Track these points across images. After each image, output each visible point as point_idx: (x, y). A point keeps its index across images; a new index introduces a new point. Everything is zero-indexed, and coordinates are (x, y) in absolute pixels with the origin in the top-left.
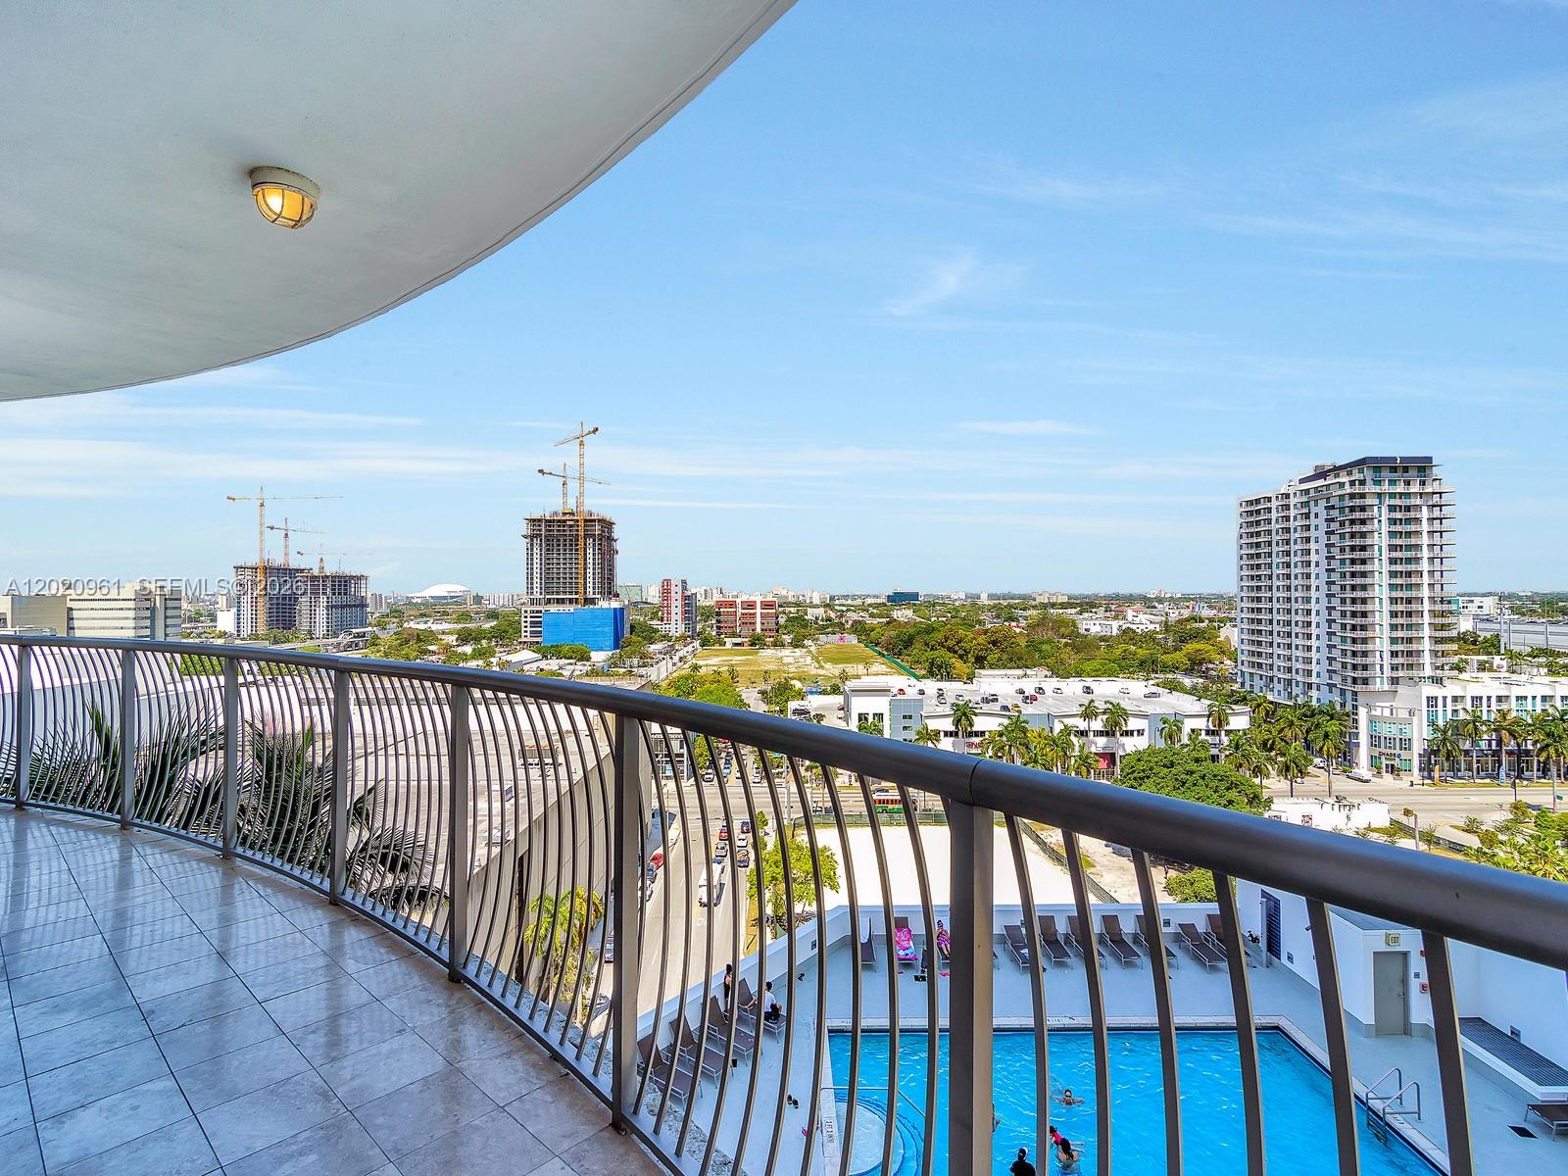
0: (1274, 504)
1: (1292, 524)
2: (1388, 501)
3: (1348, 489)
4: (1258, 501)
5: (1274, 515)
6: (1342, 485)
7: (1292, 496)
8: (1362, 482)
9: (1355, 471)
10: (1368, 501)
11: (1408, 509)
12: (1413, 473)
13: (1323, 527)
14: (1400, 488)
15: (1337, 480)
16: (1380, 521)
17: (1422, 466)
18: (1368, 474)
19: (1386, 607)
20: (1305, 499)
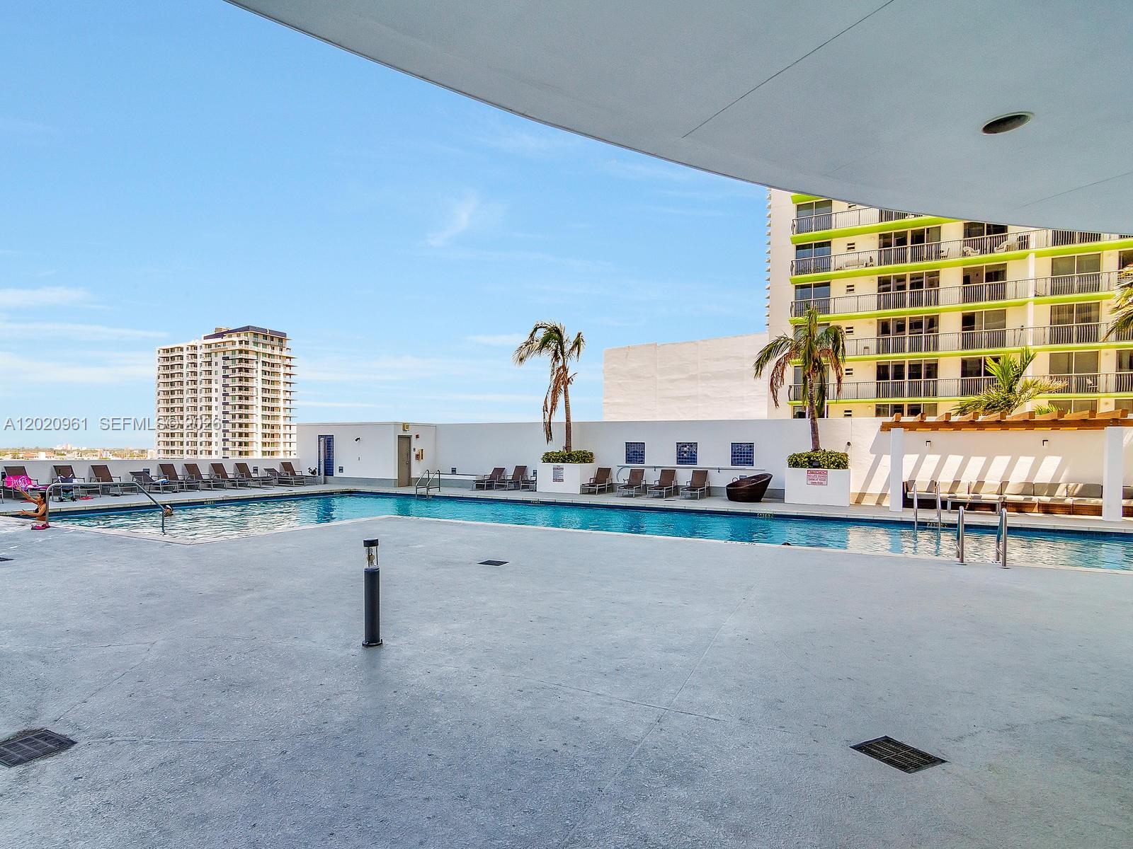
0: (185, 353)
1: (199, 369)
2: (262, 359)
3: (238, 346)
4: (172, 350)
5: (185, 362)
6: (234, 343)
7: (199, 348)
8: (247, 343)
9: (242, 334)
10: (251, 356)
11: (273, 365)
12: (276, 342)
13: (221, 372)
14: (269, 351)
15: (230, 339)
16: (257, 372)
17: (281, 338)
18: (250, 338)
19: (260, 430)
20: (208, 351)
